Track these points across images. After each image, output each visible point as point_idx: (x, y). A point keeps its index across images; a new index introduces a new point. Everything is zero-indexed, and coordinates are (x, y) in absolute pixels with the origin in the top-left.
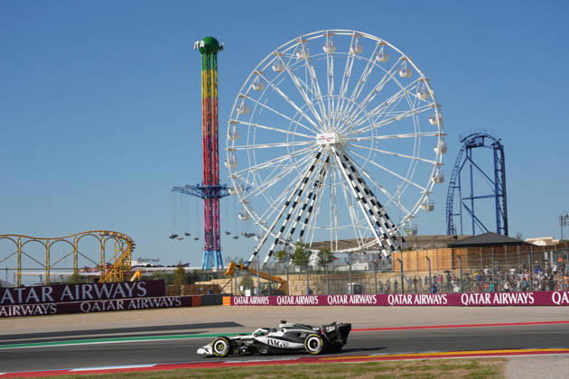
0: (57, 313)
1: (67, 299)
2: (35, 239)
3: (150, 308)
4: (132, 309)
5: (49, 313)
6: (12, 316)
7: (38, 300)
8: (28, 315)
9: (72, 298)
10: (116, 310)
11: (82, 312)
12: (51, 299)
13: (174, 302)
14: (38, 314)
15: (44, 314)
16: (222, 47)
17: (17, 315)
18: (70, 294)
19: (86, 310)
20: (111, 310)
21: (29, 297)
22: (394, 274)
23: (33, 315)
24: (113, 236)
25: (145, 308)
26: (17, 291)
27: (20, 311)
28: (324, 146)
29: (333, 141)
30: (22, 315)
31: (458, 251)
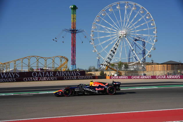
0: (57, 80)
1: (57, 76)
2: (42, 58)
3: (84, 79)
4: (79, 79)
5: (55, 80)
6: (44, 80)
7: (49, 76)
8: (48, 80)
9: (59, 76)
10: (74, 80)
11: (64, 80)
12: (53, 76)
13: (91, 78)
14: (51, 80)
15: (53, 80)
16: (77, 8)
17: (45, 80)
18: (58, 74)
19: (66, 79)
20: (73, 79)
21: (46, 75)
22: (146, 72)
23: (50, 80)
24: (64, 58)
25: (82, 79)
26: (43, 73)
27: (46, 79)
28: (122, 34)
29: (125, 33)
30: (47, 80)
31: (168, 65)
